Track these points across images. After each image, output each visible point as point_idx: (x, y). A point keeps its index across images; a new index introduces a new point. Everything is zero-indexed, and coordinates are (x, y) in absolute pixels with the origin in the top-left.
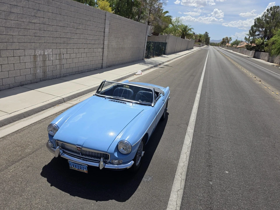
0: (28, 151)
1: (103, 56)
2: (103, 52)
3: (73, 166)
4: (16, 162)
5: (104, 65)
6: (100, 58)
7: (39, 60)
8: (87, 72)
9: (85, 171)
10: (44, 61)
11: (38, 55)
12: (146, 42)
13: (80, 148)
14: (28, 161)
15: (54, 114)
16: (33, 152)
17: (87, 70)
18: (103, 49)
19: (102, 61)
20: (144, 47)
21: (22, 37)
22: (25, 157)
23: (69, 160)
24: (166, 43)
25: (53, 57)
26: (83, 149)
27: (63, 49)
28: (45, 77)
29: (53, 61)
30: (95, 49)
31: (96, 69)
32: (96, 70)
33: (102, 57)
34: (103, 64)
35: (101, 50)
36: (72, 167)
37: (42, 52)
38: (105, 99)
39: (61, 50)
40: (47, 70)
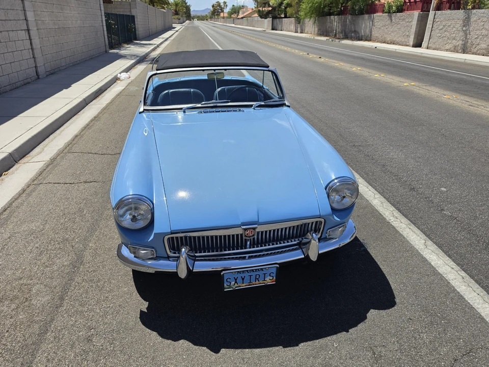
0: (41, 300)
1: (32, 49)
2: (30, 39)
3: (236, 282)
4: (37, 344)
5: (41, 70)
6: (27, 54)
8: (11, 90)
9: (269, 280)
12: (103, 14)
13: (254, 229)
14: (72, 325)
15: (19, 195)
16: (62, 299)
17: (8, 88)
18: (29, 33)
19: (35, 61)
20: (103, 26)
22: (52, 320)
23: (224, 272)
24: (133, 17)
26: (260, 229)
30: (11, 34)
31: (26, 81)
32: (29, 83)
33: (30, 50)
34: (39, 70)
35: (23, 35)
36: (230, 285)
38: (184, 112)
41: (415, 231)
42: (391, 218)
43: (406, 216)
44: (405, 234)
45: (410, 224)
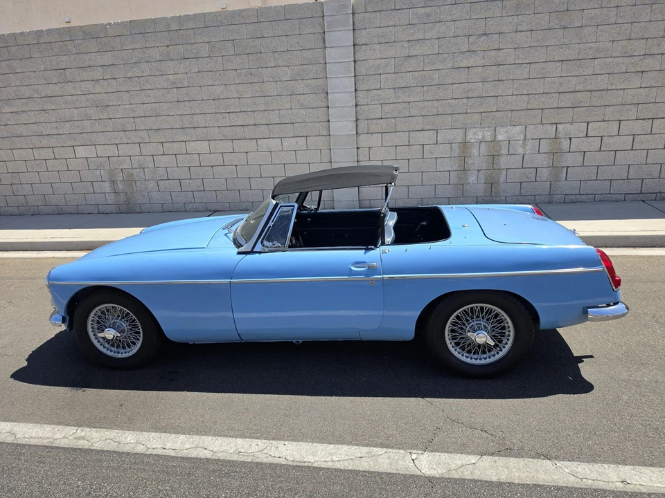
7: (477, 154)
10: (494, 157)
11: (473, 141)
21: (431, 103)
25: (524, 145)
27: (571, 123)
28: (491, 195)
29: (526, 157)
37: (488, 134)
39: (559, 126)
40: (502, 180)
41: (38, 440)
42: (83, 433)
43: (66, 449)
44: (48, 428)
45: (52, 443)
